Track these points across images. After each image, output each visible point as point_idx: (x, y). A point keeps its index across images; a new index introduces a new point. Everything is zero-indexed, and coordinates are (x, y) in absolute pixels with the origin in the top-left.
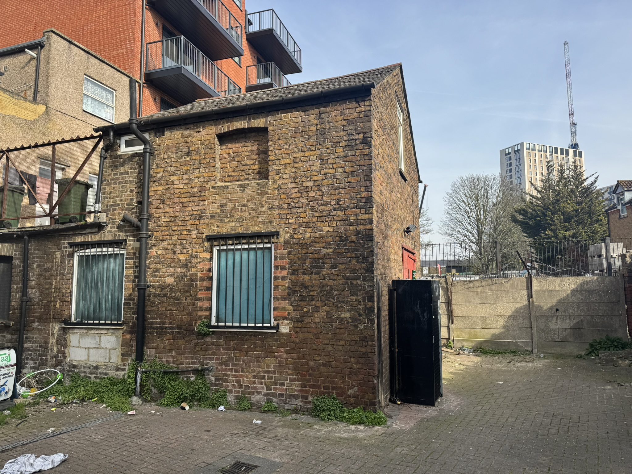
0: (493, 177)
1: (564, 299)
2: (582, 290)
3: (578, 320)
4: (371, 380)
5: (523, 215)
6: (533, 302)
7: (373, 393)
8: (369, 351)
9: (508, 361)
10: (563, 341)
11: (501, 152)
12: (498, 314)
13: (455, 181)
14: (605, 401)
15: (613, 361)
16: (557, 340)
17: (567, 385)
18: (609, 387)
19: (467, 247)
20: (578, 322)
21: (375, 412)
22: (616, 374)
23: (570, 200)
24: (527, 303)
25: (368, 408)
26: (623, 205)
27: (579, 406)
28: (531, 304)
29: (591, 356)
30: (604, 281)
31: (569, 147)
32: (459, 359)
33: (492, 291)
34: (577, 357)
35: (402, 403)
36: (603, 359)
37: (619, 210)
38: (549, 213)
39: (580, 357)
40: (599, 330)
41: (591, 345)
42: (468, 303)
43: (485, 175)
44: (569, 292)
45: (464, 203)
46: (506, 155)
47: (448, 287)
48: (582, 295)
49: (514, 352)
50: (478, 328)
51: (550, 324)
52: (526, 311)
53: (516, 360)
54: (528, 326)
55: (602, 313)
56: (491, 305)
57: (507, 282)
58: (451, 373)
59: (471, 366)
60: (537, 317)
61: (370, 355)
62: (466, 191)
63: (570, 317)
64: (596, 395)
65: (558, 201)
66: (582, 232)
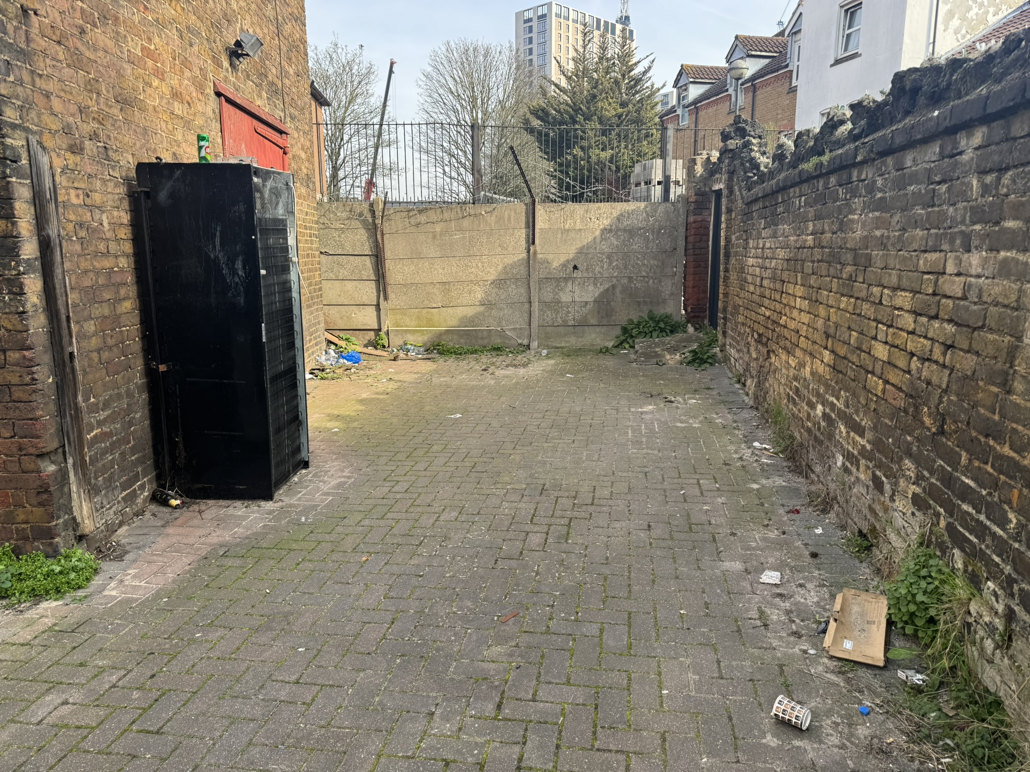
0: (498, 49)
1: (588, 247)
2: (618, 230)
3: (607, 286)
4: (32, 466)
5: (541, 119)
6: (535, 253)
7: (41, 504)
8: (15, 380)
9: (484, 367)
10: (582, 324)
11: (518, 15)
12: (473, 277)
13: (437, 49)
14: (644, 440)
15: (657, 355)
16: (571, 323)
17: (578, 409)
18: (651, 407)
19: (454, 174)
20: (608, 290)
21: (53, 553)
22: (661, 379)
23: (612, 98)
24: (525, 255)
25: (28, 547)
26: (684, 107)
27: (596, 457)
28: (531, 258)
29: (622, 349)
30: (656, 211)
31: (617, 22)
32: (392, 368)
33: (461, 230)
34: (601, 351)
35: (188, 500)
36: (641, 354)
37: (678, 115)
38: (580, 118)
39: (605, 351)
40: (639, 303)
41: (625, 330)
42: (416, 256)
43: (486, 42)
44: (598, 233)
45: (452, 93)
46: (526, 21)
47: (377, 222)
48: (617, 239)
49: (498, 349)
50: (434, 305)
51: (561, 294)
52: (523, 271)
53: (498, 364)
54: (524, 299)
55: (647, 273)
56: (460, 260)
57: (491, 212)
58: (362, 401)
59: (411, 383)
60: (540, 281)
61: (18, 394)
62: (455, 71)
63: (595, 281)
64: (627, 427)
65: (594, 97)
66: (624, 154)
